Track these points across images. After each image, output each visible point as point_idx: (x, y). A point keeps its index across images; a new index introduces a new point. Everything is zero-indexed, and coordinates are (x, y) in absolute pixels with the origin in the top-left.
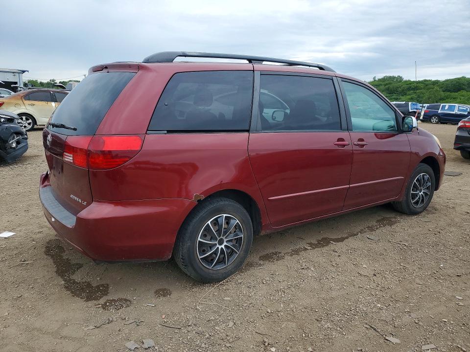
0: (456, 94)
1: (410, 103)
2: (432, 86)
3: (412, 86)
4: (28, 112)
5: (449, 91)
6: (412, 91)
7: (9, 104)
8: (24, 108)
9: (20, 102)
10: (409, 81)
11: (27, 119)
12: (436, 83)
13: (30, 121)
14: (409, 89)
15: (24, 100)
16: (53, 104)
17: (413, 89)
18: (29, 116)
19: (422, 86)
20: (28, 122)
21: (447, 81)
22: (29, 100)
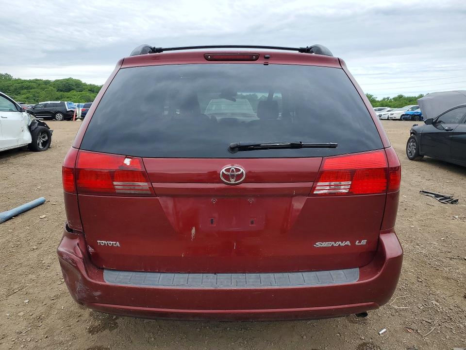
0: (69, 93)
1: (66, 102)
2: (44, 86)
3: (25, 84)
5: (61, 91)
6: (25, 90)
10: (19, 79)
12: (47, 83)
14: (22, 88)
17: (26, 88)
19: (34, 85)
21: (57, 81)
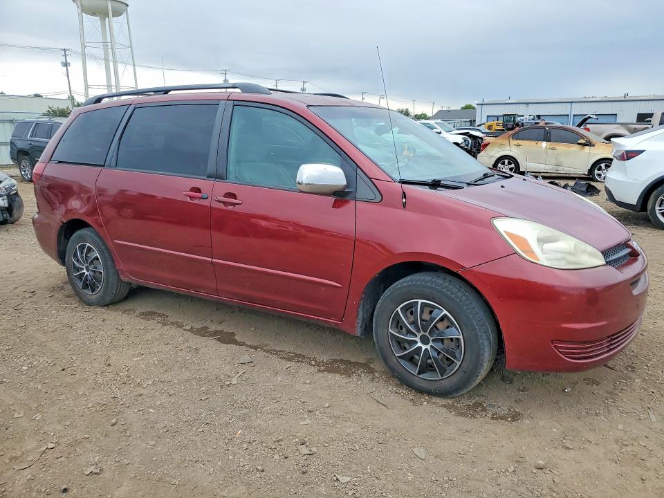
4: (511, 154)
7: (494, 144)
8: (509, 149)
9: (506, 142)
11: (509, 163)
13: (513, 166)
15: (511, 139)
16: (544, 144)
18: (512, 160)
20: (511, 166)
22: (518, 139)
